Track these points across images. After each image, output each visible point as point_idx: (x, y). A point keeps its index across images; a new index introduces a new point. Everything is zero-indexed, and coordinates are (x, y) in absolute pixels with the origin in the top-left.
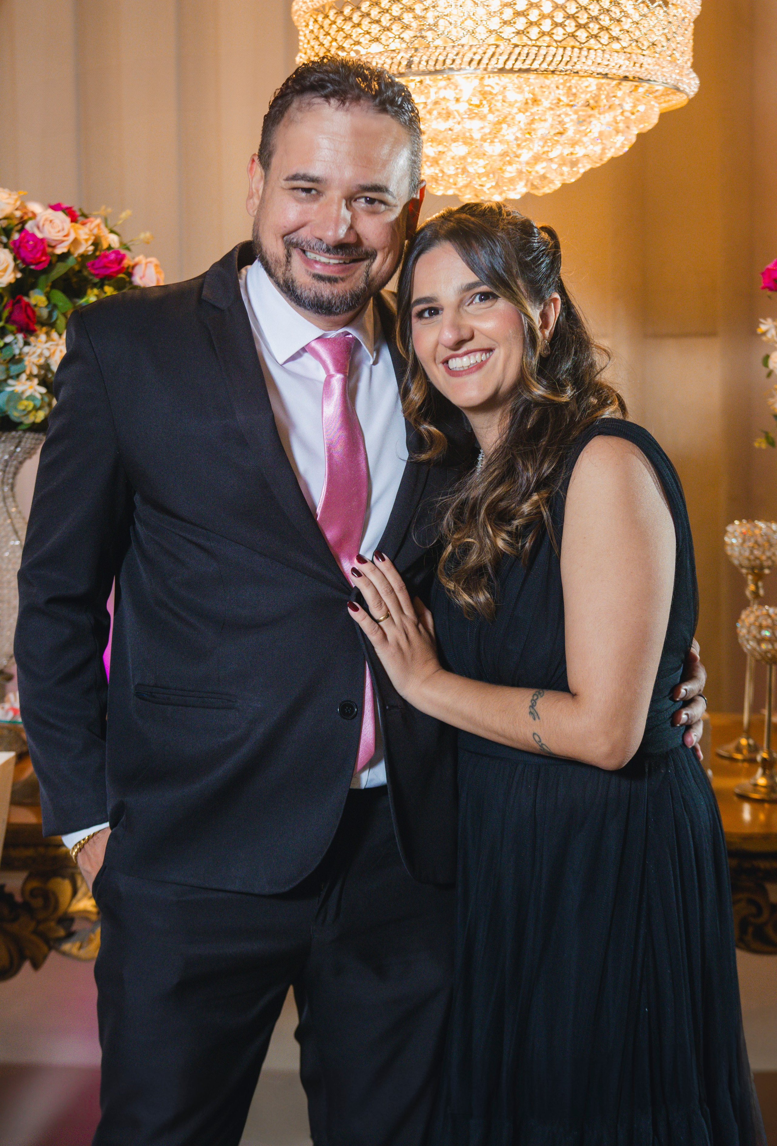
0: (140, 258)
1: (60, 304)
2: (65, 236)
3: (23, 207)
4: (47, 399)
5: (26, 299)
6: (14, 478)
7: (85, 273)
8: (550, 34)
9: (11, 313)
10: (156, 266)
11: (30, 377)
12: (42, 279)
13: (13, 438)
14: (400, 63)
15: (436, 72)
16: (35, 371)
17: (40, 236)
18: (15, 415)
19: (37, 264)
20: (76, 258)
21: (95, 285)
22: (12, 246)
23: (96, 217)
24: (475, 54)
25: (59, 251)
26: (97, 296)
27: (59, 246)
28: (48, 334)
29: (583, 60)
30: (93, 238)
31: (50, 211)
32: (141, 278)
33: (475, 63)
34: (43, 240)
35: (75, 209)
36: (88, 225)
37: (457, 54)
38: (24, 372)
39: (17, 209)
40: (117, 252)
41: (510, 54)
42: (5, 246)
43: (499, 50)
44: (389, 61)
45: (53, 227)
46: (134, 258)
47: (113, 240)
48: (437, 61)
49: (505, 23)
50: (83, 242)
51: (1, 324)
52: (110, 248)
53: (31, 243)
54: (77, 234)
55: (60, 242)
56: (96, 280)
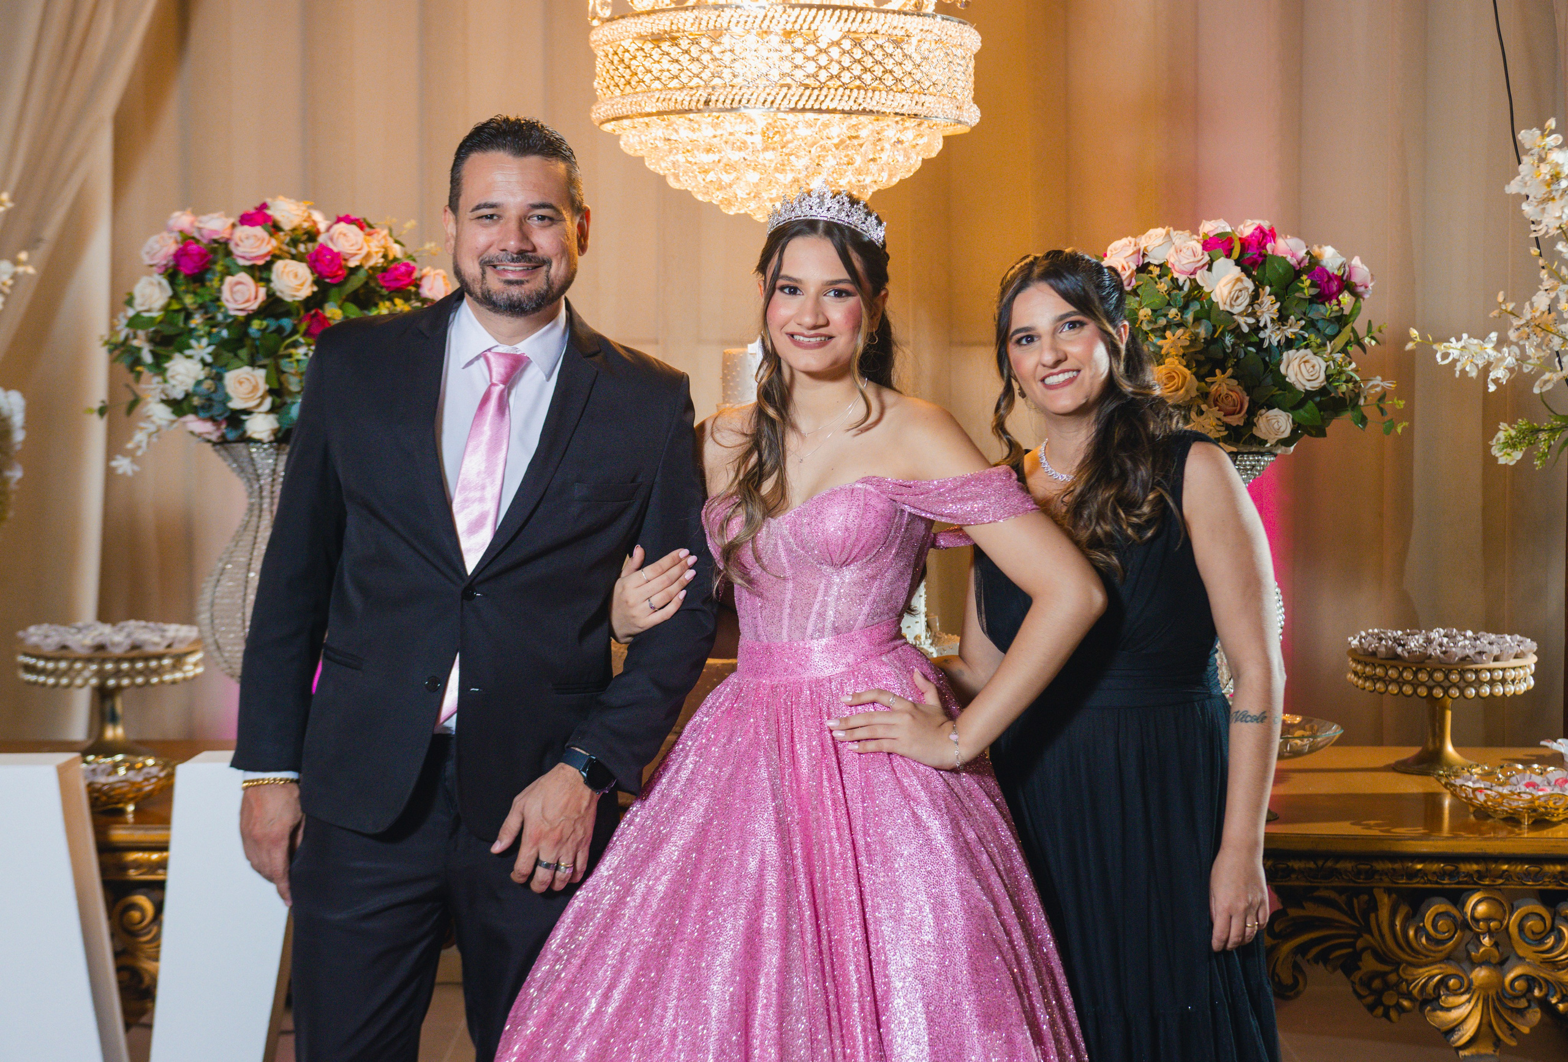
0: (427, 270)
2: (360, 249)
3: (309, 218)
5: (320, 311)
7: (373, 284)
8: (838, 77)
9: (309, 327)
10: (444, 277)
12: (334, 292)
14: (699, 100)
15: (732, 109)
17: (336, 250)
19: (333, 277)
20: (367, 271)
21: (383, 298)
22: (308, 259)
23: (382, 228)
24: (768, 95)
25: (352, 263)
26: (388, 308)
27: (352, 259)
29: (868, 100)
30: (383, 250)
31: (341, 225)
32: (430, 290)
33: (768, 104)
34: (338, 254)
35: (362, 221)
36: (375, 236)
37: (752, 94)
39: (305, 221)
40: (407, 265)
41: (801, 95)
43: (791, 92)
44: (688, 98)
45: (347, 241)
46: (421, 270)
47: (396, 250)
48: (733, 100)
49: (796, 67)
50: (374, 255)
51: (297, 337)
52: (395, 259)
53: (328, 257)
54: (369, 246)
55: (355, 255)
56: (384, 292)
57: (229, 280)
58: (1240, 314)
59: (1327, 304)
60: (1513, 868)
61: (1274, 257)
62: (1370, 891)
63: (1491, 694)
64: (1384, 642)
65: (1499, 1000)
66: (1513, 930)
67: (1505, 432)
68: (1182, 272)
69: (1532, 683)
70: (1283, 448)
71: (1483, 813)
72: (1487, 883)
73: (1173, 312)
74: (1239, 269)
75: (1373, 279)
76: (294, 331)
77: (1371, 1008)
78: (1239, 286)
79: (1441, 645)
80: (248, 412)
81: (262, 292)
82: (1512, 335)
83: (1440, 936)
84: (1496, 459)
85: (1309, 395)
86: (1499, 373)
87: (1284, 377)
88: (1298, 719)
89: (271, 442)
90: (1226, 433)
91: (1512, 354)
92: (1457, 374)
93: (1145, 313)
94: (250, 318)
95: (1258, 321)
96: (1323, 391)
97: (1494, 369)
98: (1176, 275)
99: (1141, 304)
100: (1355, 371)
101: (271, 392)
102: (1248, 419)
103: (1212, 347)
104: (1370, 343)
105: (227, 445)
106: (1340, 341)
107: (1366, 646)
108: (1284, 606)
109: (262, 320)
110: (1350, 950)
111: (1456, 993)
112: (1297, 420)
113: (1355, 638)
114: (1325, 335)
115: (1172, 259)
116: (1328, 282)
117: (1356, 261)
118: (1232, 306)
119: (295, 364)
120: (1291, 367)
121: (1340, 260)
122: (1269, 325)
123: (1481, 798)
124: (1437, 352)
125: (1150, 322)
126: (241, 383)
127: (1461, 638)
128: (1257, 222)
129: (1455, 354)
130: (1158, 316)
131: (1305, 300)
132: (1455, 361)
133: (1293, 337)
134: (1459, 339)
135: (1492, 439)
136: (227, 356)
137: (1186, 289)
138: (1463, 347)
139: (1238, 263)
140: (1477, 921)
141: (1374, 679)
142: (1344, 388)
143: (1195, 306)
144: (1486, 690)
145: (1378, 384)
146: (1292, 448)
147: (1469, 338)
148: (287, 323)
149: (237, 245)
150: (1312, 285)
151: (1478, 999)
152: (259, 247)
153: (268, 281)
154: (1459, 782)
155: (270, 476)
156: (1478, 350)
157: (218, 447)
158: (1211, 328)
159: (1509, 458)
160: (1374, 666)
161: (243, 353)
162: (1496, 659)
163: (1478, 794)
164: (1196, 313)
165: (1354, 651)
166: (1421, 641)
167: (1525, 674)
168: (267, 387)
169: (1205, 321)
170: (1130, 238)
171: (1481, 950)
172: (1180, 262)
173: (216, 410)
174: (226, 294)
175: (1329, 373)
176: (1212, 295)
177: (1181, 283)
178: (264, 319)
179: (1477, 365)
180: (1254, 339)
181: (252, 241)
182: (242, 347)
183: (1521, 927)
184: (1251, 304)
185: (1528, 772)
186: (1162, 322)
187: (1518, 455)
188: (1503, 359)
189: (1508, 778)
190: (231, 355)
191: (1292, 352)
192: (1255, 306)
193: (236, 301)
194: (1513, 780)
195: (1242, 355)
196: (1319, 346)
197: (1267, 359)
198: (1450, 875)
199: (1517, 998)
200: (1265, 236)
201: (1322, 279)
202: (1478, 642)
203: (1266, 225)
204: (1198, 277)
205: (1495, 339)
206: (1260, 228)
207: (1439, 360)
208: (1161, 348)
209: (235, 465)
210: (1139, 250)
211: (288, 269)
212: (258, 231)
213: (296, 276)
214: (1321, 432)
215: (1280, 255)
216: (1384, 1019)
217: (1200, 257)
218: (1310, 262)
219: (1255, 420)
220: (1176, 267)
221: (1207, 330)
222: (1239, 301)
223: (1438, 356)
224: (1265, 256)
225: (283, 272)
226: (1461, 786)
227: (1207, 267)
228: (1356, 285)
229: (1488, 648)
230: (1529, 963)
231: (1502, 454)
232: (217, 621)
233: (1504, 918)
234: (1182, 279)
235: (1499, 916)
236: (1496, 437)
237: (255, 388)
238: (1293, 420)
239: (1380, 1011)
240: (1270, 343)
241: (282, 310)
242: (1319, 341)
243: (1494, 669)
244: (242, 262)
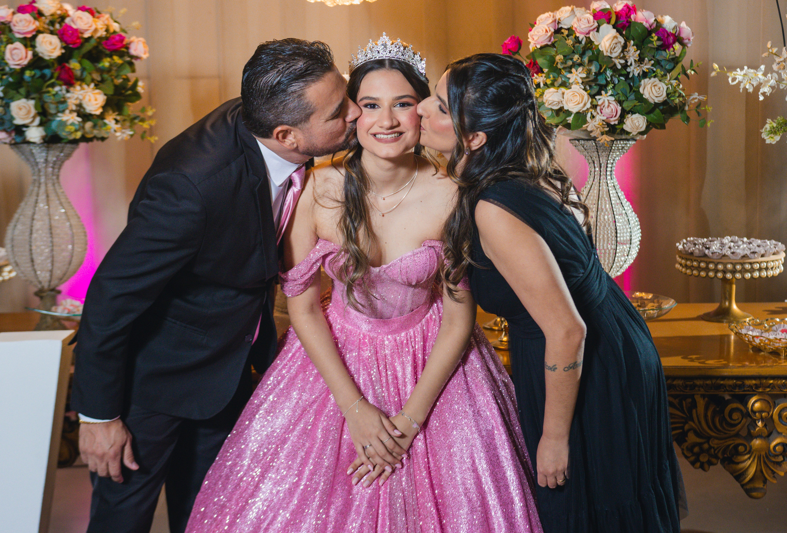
0: (133, 38)
1: (87, 67)
2: (90, 27)
3: (61, 8)
4: (82, 125)
5: (67, 65)
6: (59, 172)
7: (101, 48)
9: (60, 75)
10: (144, 43)
11: (72, 111)
12: (76, 53)
13: (59, 147)
16: (74, 108)
17: (74, 27)
18: (63, 134)
19: (74, 44)
20: (96, 40)
21: (107, 56)
23: (106, 13)
25: (86, 35)
26: (109, 62)
27: (86, 33)
28: (80, 85)
30: (105, 27)
31: (80, 12)
34: (76, 30)
35: (93, 9)
36: (102, 19)
38: (67, 108)
39: (58, 10)
40: (120, 36)
42: (52, 33)
45: (82, 22)
46: (129, 38)
47: (115, 27)
50: (100, 30)
51: (53, 81)
52: (115, 32)
53: (70, 32)
54: (96, 25)
55: (87, 30)
56: (108, 52)
57: (10, 46)
58: (616, 58)
59: (667, 51)
60: (776, 382)
61: (636, 23)
62: (692, 397)
63: (760, 276)
64: (697, 246)
65: (767, 457)
66: (776, 417)
67: (770, 124)
68: (581, 33)
69: (782, 268)
70: (640, 136)
71: (758, 349)
72: (760, 390)
73: (576, 57)
74: (615, 30)
75: (693, 35)
76: (52, 77)
77: (693, 463)
78: (615, 41)
79: (730, 248)
80: (26, 126)
81: (30, 53)
82: (775, 67)
83: (732, 422)
84: (764, 140)
85: (656, 105)
86: (766, 89)
87: (642, 95)
88: (650, 296)
89: (42, 143)
90: (607, 129)
91: (774, 78)
92: (741, 90)
93: (559, 58)
94: (24, 69)
95: (627, 62)
96: (665, 103)
97: (763, 87)
98: (578, 35)
99: (557, 52)
100: (683, 90)
101: (39, 114)
102: (620, 120)
103: (599, 78)
104: (691, 73)
105: (18, 146)
106: (675, 73)
107: (687, 249)
108: (641, 228)
109: (31, 70)
110: (681, 431)
111: (742, 454)
112: (649, 120)
113: (680, 244)
114: (666, 69)
115: (575, 25)
116: (667, 38)
117: (683, 25)
118: (611, 53)
119: (52, 97)
120: (646, 88)
121: (674, 24)
122: (633, 63)
123: (757, 341)
124: (729, 77)
125: (562, 63)
126: (20, 109)
127: (740, 243)
128: (625, 2)
129: (739, 78)
130: (567, 59)
131: (654, 48)
132: (740, 83)
133: (647, 71)
134: (742, 69)
135: (762, 128)
136: (12, 92)
137: (583, 43)
138: (745, 74)
139: (614, 27)
140: (754, 412)
141: (692, 268)
142: (677, 101)
143: (589, 53)
144: (756, 274)
145: (696, 97)
146: (645, 136)
147: (748, 68)
148: (47, 72)
149: (14, 25)
150: (658, 39)
151: (755, 457)
152: (28, 26)
153: (33, 47)
154: (744, 331)
155: (44, 163)
156: (754, 76)
157: (13, 146)
158: (599, 67)
159: (772, 140)
160: (692, 261)
161: (22, 91)
162: (763, 256)
163: (755, 339)
164: (590, 57)
165: (681, 251)
166: (718, 245)
167: (779, 264)
168: (37, 111)
169: (595, 63)
170: (550, 13)
171: (757, 429)
172: (580, 26)
173: (7, 125)
174: (8, 56)
175: (668, 92)
176: (600, 47)
177: (580, 39)
178: (33, 69)
179: (753, 85)
180: (624, 72)
181: (23, 22)
182: (21, 87)
183: (780, 416)
184: (622, 51)
185: (783, 323)
186: (570, 63)
187: (777, 138)
188: (768, 81)
189: (771, 326)
190: (14, 92)
191: (647, 80)
192: (625, 53)
193: (14, 59)
194: (774, 328)
195: (616, 82)
196: (662, 76)
197: (632, 84)
198: (740, 386)
199: (778, 456)
200: (629, 10)
201: (664, 35)
202: (751, 245)
203: (630, 3)
204: (591, 36)
205: (763, 69)
206: (627, 6)
207: (730, 82)
208: (569, 78)
209: (23, 157)
210: (555, 20)
211: (46, 40)
212: (27, 16)
213: (51, 43)
214: (663, 127)
215: (639, 21)
216: (700, 470)
217: (592, 24)
218: (657, 26)
219: (625, 120)
220: (578, 30)
221: (596, 67)
222: (615, 50)
223: (730, 80)
224: (630, 22)
225: (42, 42)
226: (746, 335)
227: (596, 30)
228: (683, 39)
229: (757, 249)
230: (784, 436)
231: (768, 137)
232: (16, 249)
233: (770, 411)
234: (581, 37)
235: (767, 410)
236: (765, 127)
237: (29, 112)
238: (647, 120)
239: (698, 464)
240: (633, 74)
241: (44, 64)
242: (662, 73)
243: (761, 262)
244: (18, 36)
